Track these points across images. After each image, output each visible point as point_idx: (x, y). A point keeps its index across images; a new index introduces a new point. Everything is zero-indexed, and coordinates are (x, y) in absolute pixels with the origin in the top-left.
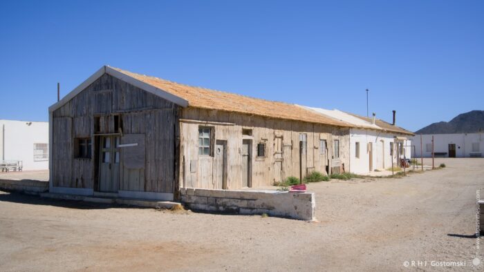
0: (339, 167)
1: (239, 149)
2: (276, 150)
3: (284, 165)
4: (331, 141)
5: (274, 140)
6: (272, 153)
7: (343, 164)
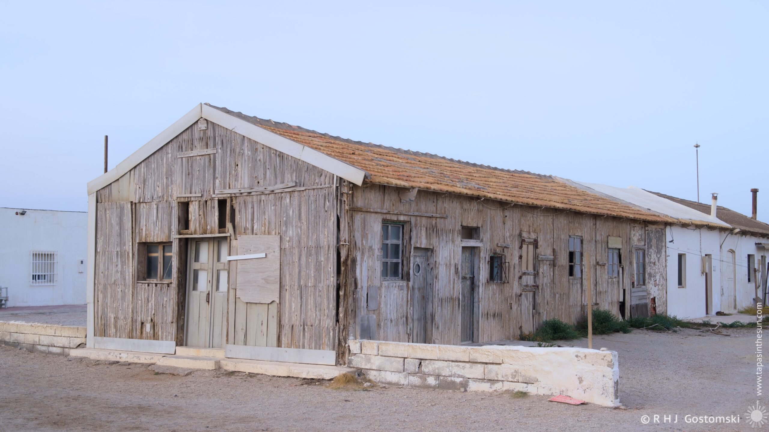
0: (646, 305)
1: (456, 265)
2: (524, 269)
3: (539, 300)
4: (630, 252)
5: (521, 247)
6: (517, 275)
7: (654, 300)
